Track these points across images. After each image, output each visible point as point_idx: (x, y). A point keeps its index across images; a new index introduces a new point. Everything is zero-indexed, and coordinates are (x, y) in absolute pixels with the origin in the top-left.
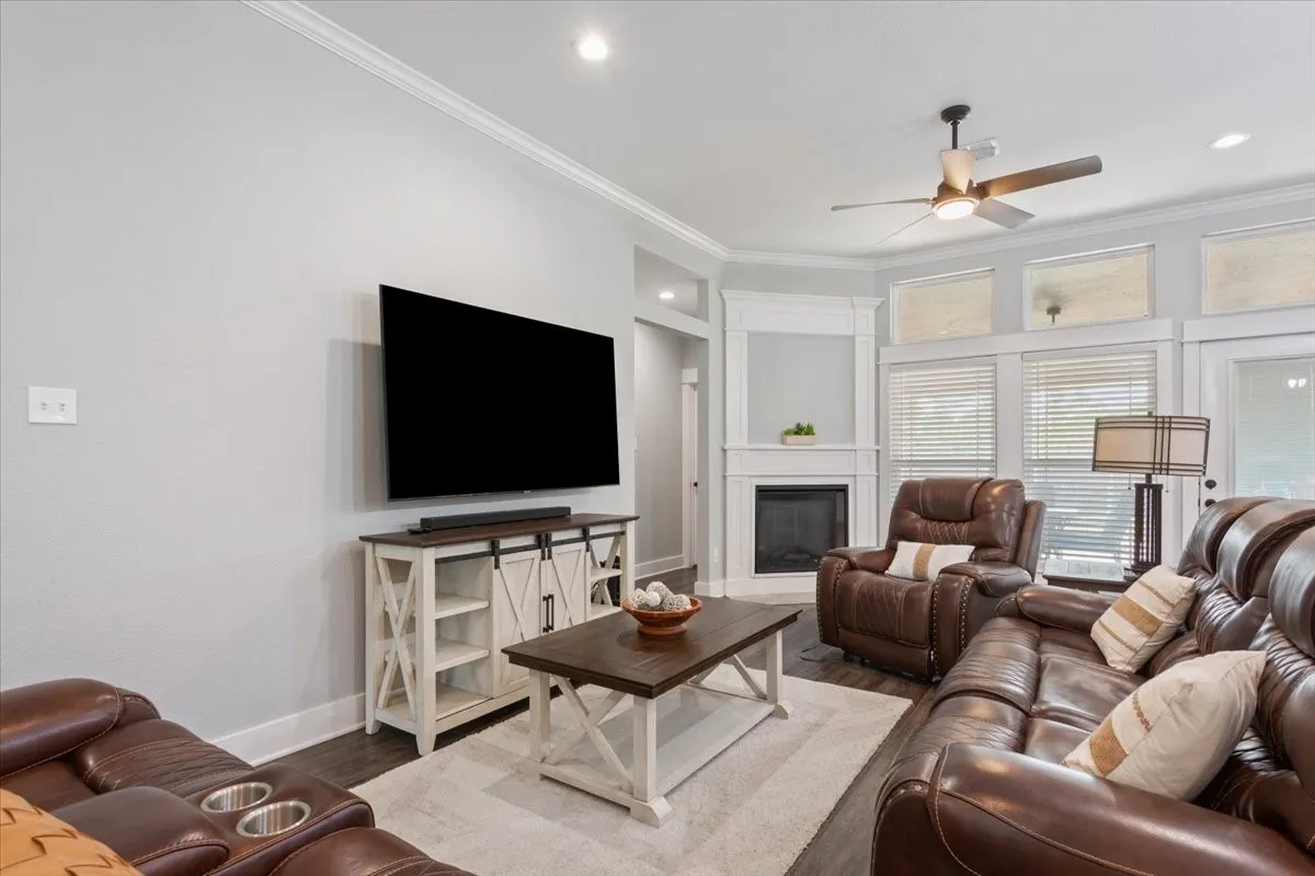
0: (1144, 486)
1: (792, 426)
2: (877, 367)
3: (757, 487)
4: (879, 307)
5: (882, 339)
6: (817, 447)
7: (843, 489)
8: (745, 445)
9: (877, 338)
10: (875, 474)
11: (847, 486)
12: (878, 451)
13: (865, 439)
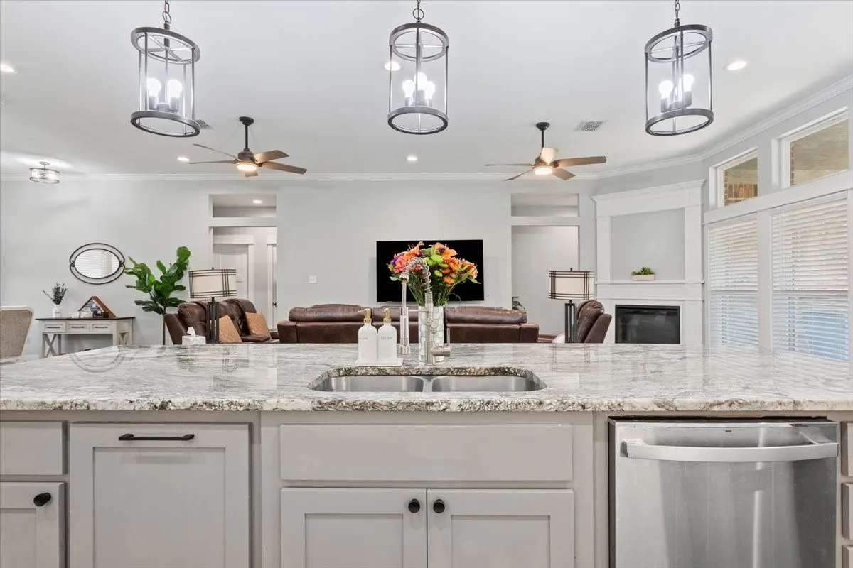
0: (568, 304)
1: (639, 270)
2: (703, 225)
3: (616, 305)
4: (702, 185)
5: (705, 206)
6: (656, 282)
7: (676, 309)
8: (609, 282)
9: (702, 207)
10: (701, 299)
11: (679, 307)
12: (703, 284)
13: (693, 276)
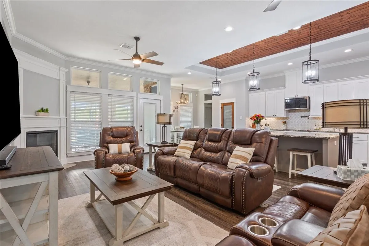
2: (66, 91)
3: (27, 132)
4: (67, 72)
5: (68, 82)
6: (49, 117)
7: (56, 132)
8: (22, 115)
9: (66, 82)
10: (65, 126)
11: (58, 130)
12: (66, 119)
13: (63, 114)
